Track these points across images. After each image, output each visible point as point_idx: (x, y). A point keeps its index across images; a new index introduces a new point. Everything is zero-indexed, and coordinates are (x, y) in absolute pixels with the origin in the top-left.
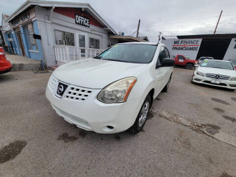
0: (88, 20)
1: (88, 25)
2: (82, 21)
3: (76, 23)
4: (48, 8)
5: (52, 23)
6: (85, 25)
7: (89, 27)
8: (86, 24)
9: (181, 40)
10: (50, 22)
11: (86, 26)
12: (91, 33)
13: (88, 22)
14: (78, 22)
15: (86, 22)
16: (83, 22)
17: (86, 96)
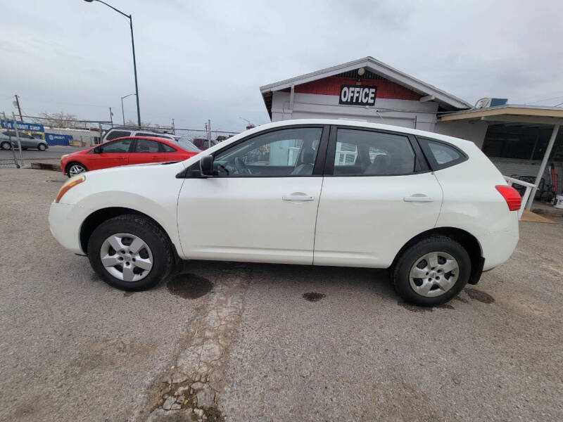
2: (356, 95)
3: (341, 102)
4: (288, 90)
5: (293, 112)
10: (291, 111)
11: (367, 104)
12: (379, 117)
14: (344, 100)
16: (358, 98)
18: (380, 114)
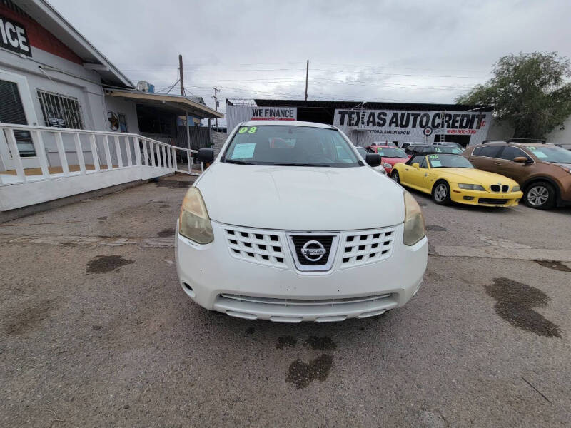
0: (19, 30)
1: (25, 48)
6: (9, 46)
7: (29, 54)
8: (15, 44)
9: (264, 108)
11: (18, 50)
13: (22, 39)
15: (14, 36)
17: (386, 243)
18: (46, 73)
